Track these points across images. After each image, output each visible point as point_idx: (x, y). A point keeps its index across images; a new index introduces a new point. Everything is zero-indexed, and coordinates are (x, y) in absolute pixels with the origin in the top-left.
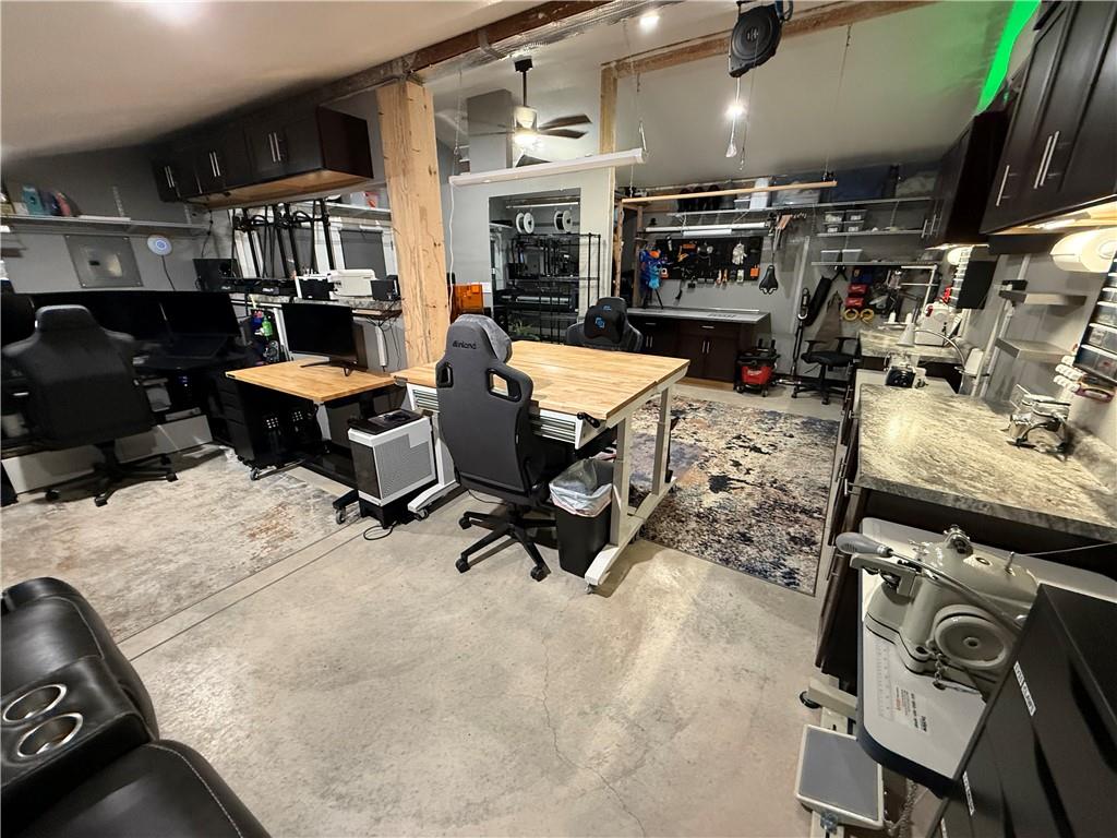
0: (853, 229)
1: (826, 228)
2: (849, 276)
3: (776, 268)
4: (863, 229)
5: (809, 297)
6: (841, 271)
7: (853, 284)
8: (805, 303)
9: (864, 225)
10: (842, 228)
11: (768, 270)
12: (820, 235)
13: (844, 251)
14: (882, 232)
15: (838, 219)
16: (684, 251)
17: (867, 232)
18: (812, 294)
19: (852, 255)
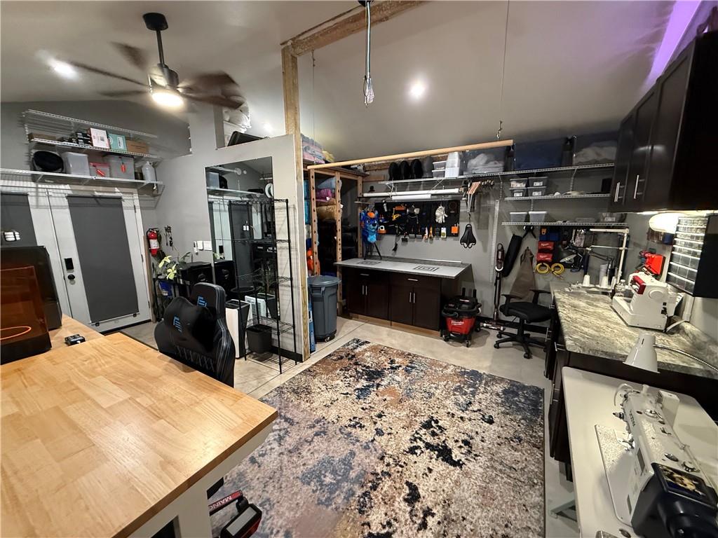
0: (536, 194)
1: (512, 192)
2: (537, 234)
3: (473, 226)
4: (547, 194)
5: (503, 252)
6: (529, 230)
7: (542, 241)
8: (500, 257)
9: (546, 190)
10: (526, 193)
11: (467, 228)
12: (507, 199)
13: (530, 213)
14: (564, 197)
15: (523, 185)
16: (397, 212)
17: (550, 196)
18: (506, 249)
19: (538, 216)
